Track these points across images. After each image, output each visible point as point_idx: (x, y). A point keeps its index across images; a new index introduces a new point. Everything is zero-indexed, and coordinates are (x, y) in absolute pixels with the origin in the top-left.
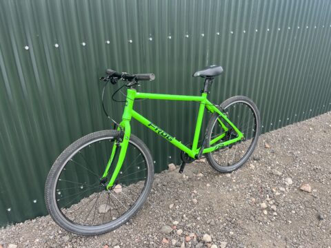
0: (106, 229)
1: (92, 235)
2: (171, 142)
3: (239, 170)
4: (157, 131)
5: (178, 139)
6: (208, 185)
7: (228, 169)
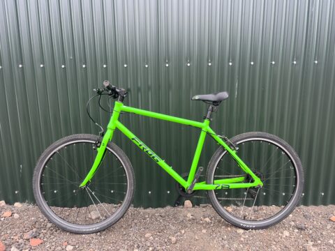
0: (77, 230)
1: (64, 230)
2: (158, 163)
3: (261, 231)
4: (141, 147)
5: (169, 163)
6: (204, 231)
7: (243, 223)
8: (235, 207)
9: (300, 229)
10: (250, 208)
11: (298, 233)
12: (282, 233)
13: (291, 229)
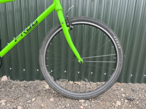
8: (84, 82)
9: (130, 100)
10: (94, 83)
11: (127, 103)
12: (115, 103)
13: (122, 99)
